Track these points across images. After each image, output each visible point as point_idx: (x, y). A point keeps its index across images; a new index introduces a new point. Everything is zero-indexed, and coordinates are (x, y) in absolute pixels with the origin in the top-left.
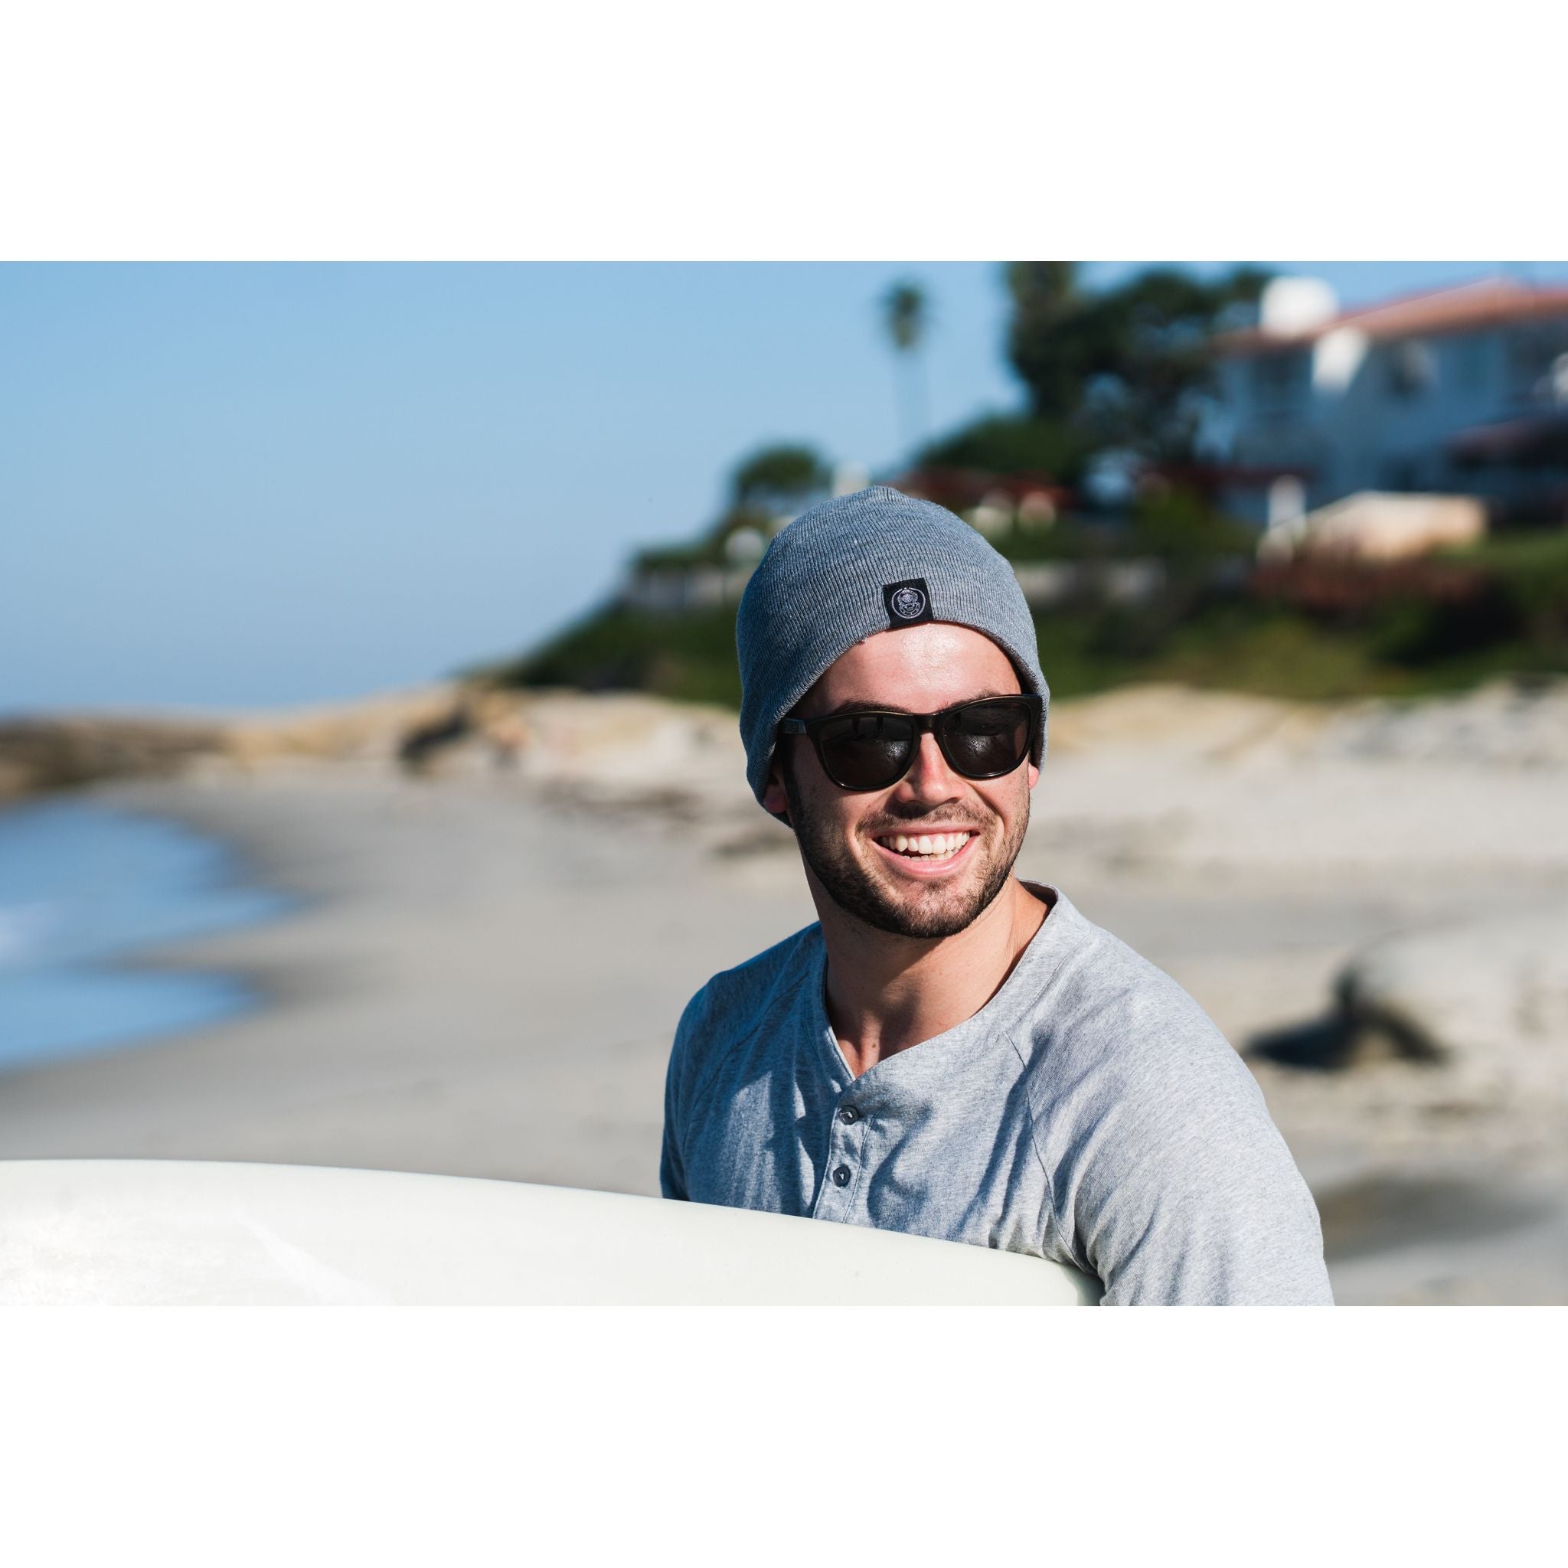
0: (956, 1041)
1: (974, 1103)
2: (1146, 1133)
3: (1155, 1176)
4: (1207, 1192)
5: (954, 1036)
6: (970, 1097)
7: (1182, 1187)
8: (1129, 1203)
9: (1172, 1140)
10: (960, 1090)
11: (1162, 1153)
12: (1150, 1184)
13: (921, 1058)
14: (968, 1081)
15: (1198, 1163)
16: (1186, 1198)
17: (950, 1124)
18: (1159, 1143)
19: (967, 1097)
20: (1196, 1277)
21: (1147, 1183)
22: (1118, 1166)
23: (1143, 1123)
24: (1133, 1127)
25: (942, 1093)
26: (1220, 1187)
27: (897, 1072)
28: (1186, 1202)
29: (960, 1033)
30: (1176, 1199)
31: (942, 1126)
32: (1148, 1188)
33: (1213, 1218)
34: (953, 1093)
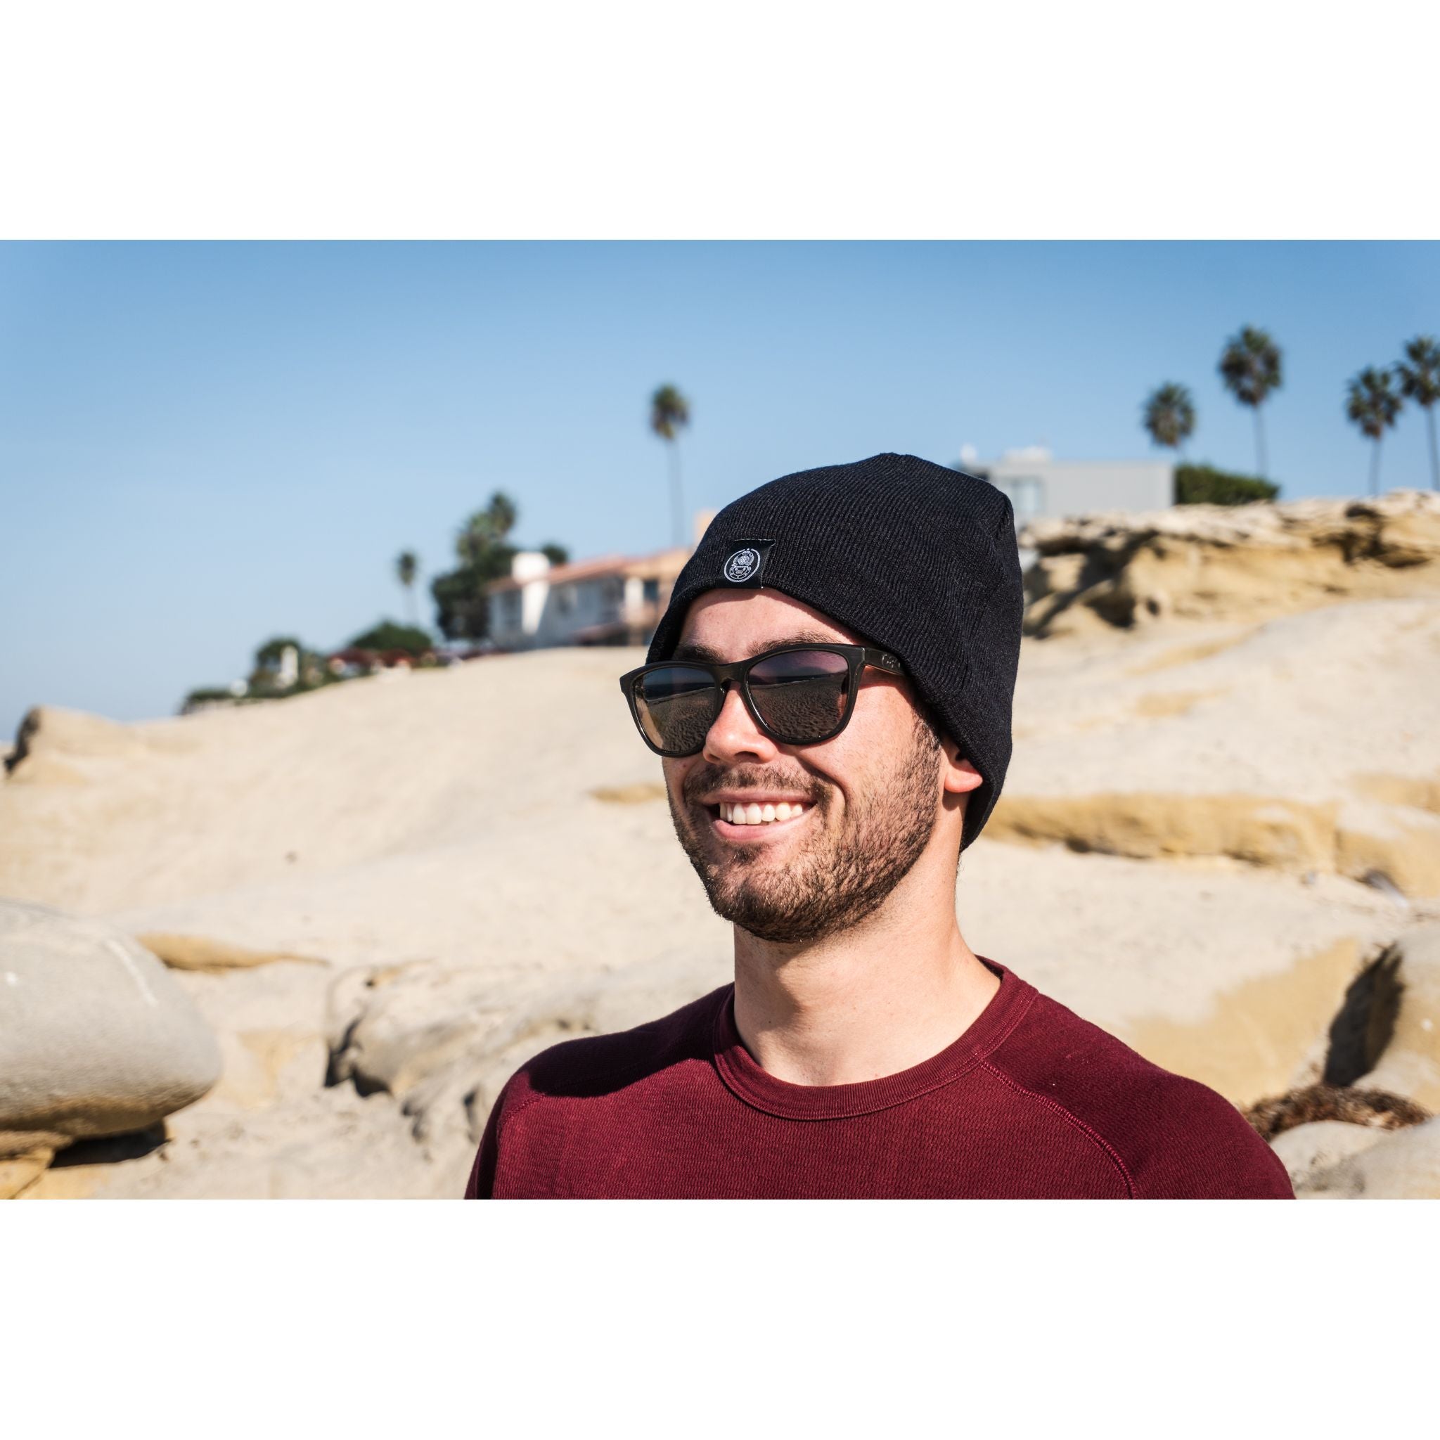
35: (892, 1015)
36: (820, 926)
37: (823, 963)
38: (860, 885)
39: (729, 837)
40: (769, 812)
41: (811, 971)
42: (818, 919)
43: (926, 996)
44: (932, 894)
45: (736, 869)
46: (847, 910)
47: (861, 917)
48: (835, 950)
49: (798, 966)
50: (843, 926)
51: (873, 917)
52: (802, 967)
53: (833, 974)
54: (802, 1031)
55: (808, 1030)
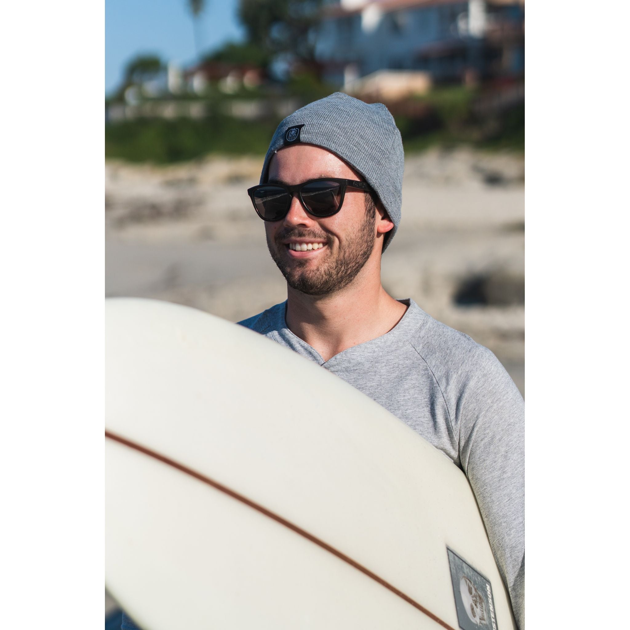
0: (382, 342)
1: (393, 369)
2: (495, 393)
3: (498, 413)
4: (517, 424)
5: (381, 340)
6: (391, 367)
7: (508, 420)
8: (485, 424)
9: (505, 397)
10: (386, 363)
11: (501, 403)
12: (496, 416)
13: (367, 348)
14: (390, 360)
15: (513, 410)
16: (509, 425)
17: (382, 378)
18: (500, 398)
19: (389, 367)
20: (512, 461)
21: (494, 416)
22: (483, 406)
23: (494, 388)
24: (489, 389)
25: (378, 364)
26: (521, 421)
27: (356, 353)
28: (509, 427)
29: (384, 339)
30: (505, 425)
31: (378, 379)
32: (495, 418)
33: (518, 435)
34: (384, 364)
35: (359, 321)
36: (331, 290)
37: (332, 303)
38: (346, 273)
39: (295, 257)
40: (310, 246)
41: (327, 305)
42: (330, 287)
43: (371, 313)
44: (373, 273)
45: (298, 269)
46: (341, 283)
47: (346, 285)
48: (336, 297)
49: (322, 303)
50: (340, 288)
51: (351, 284)
52: (323, 304)
53: (336, 307)
54: (324, 327)
55: (326, 327)
